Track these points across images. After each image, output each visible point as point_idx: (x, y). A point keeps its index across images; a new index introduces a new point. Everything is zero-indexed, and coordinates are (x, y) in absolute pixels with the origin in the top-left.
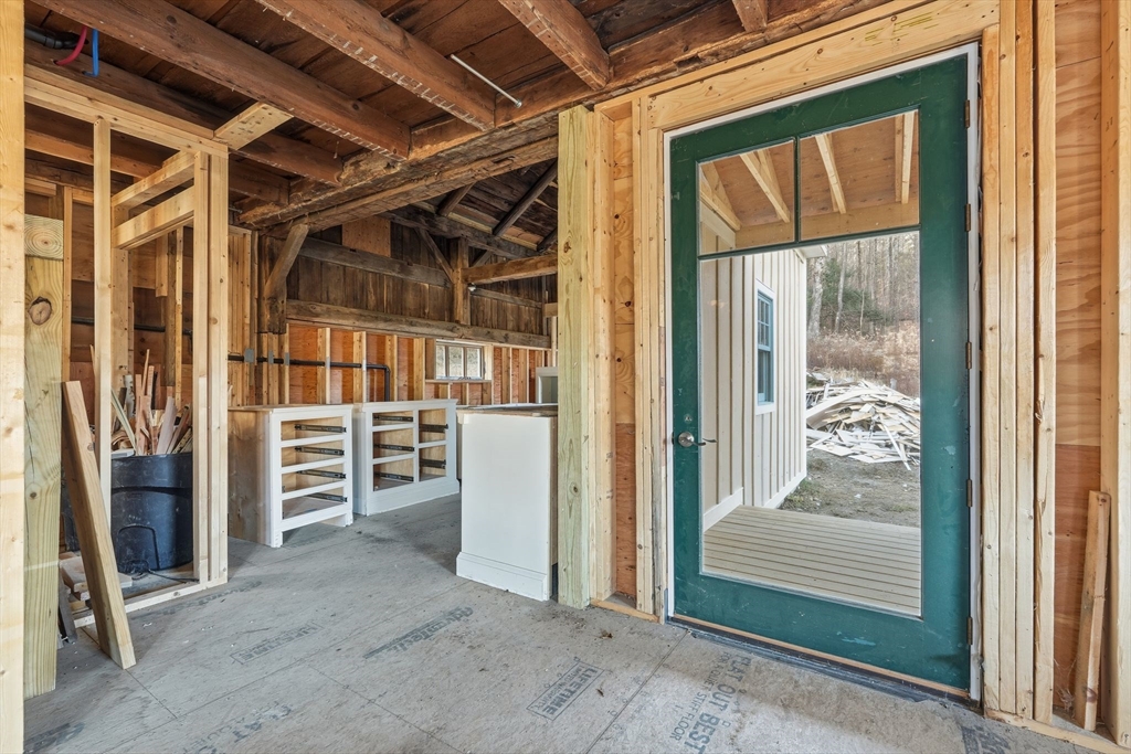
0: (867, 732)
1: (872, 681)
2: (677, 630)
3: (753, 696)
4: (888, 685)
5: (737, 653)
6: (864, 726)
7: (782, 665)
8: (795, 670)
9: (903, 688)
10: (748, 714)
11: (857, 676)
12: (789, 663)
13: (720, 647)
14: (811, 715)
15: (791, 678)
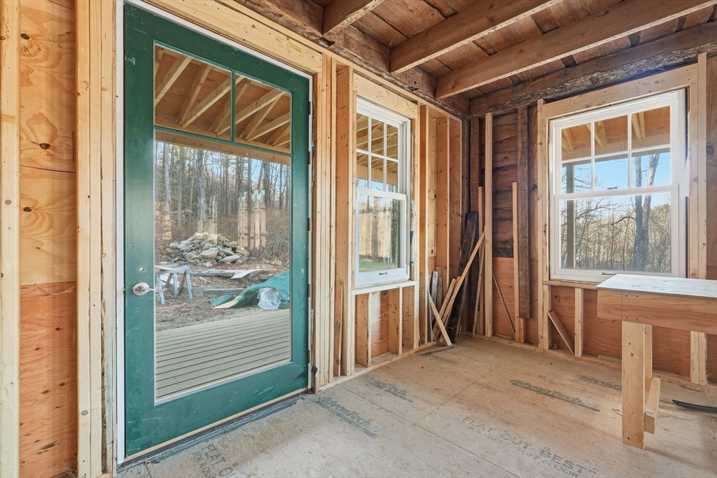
0: (301, 431)
1: (274, 408)
2: (134, 469)
3: (243, 461)
4: (280, 405)
5: (201, 447)
6: (297, 429)
7: (232, 433)
8: (239, 431)
9: (285, 402)
10: (255, 472)
11: (266, 411)
12: (233, 429)
13: (184, 453)
14: (277, 444)
15: (245, 436)
